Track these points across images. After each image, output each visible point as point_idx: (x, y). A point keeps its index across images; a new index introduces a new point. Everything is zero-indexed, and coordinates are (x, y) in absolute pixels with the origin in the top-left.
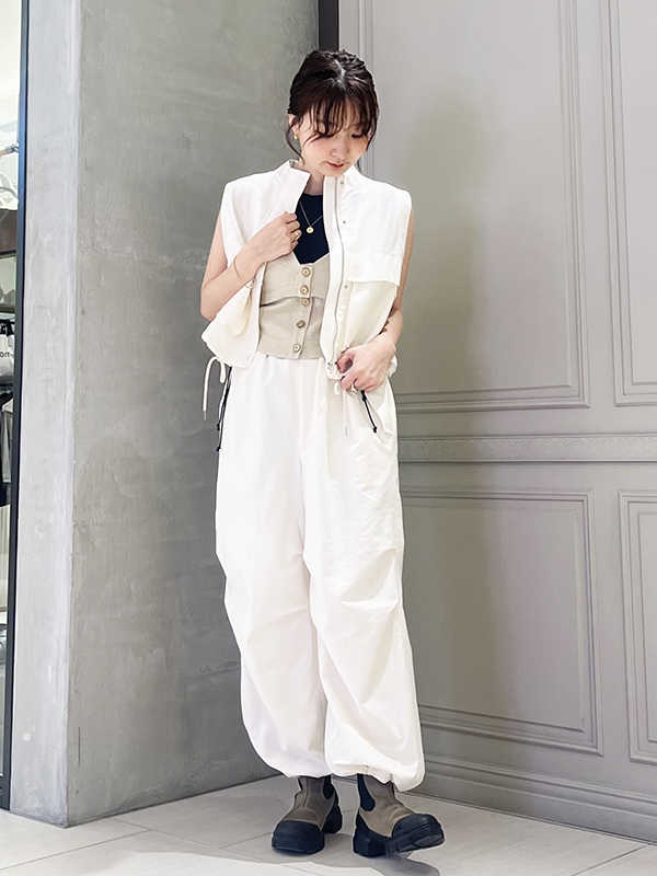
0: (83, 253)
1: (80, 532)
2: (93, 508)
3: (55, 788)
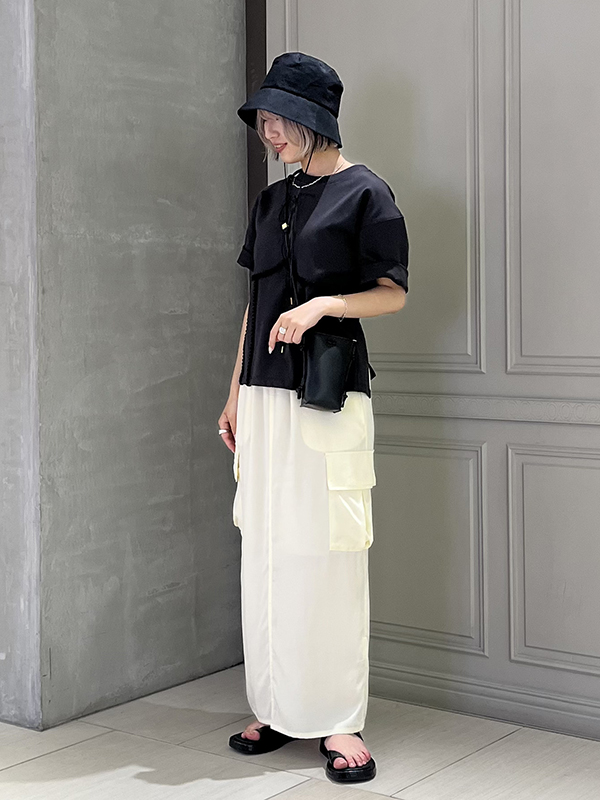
0: (42, 237)
1: (46, 484)
2: (57, 462)
3: (30, 699)
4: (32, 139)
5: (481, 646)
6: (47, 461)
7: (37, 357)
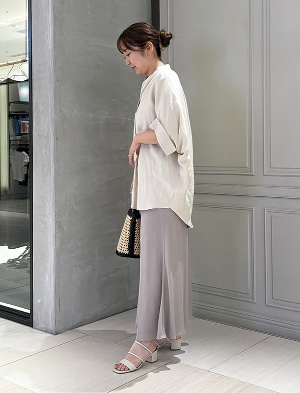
0: (56, 115)
1: (58, 224)
2: (63, 215)
3: (50, 320)
4: (52, 71)
5: (253, 298)
6: (58, 215)
7: (54, 168)
